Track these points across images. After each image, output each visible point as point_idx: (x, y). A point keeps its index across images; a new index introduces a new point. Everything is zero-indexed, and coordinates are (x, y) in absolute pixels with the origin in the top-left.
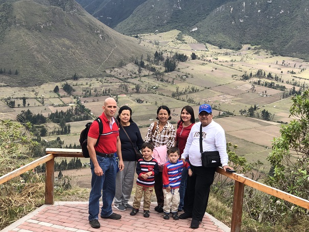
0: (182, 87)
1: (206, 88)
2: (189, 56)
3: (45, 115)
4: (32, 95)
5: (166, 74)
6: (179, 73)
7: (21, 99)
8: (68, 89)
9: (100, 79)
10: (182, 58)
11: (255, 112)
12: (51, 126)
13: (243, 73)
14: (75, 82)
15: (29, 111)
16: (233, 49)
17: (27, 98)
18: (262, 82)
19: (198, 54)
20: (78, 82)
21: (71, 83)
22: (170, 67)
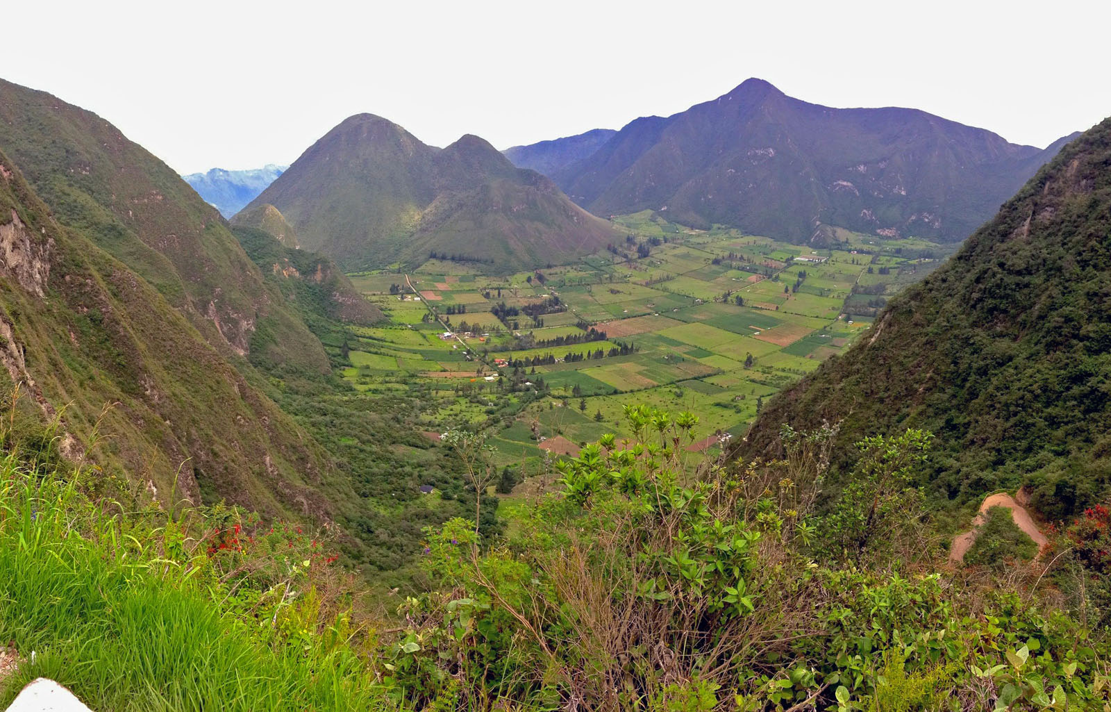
0: (656, 274)
1: (680, 274)
2: (661, 240)
3: (518, 307)
4: (506, 285)
5: (640, 261)
6: (653, 259)
7: (495, 289)
8: (541, 278)
9: (575, 267)
10: (655, 242)
11: (729, 298)
12: (524, 319)
13: (713, 257)
14: (548, 271)
15: (503, 304)
17: (502, 289)
18: (733, 266)
19: (669, 236)
20: (552, 271)
21: (545, 272)
22: (644, 253)
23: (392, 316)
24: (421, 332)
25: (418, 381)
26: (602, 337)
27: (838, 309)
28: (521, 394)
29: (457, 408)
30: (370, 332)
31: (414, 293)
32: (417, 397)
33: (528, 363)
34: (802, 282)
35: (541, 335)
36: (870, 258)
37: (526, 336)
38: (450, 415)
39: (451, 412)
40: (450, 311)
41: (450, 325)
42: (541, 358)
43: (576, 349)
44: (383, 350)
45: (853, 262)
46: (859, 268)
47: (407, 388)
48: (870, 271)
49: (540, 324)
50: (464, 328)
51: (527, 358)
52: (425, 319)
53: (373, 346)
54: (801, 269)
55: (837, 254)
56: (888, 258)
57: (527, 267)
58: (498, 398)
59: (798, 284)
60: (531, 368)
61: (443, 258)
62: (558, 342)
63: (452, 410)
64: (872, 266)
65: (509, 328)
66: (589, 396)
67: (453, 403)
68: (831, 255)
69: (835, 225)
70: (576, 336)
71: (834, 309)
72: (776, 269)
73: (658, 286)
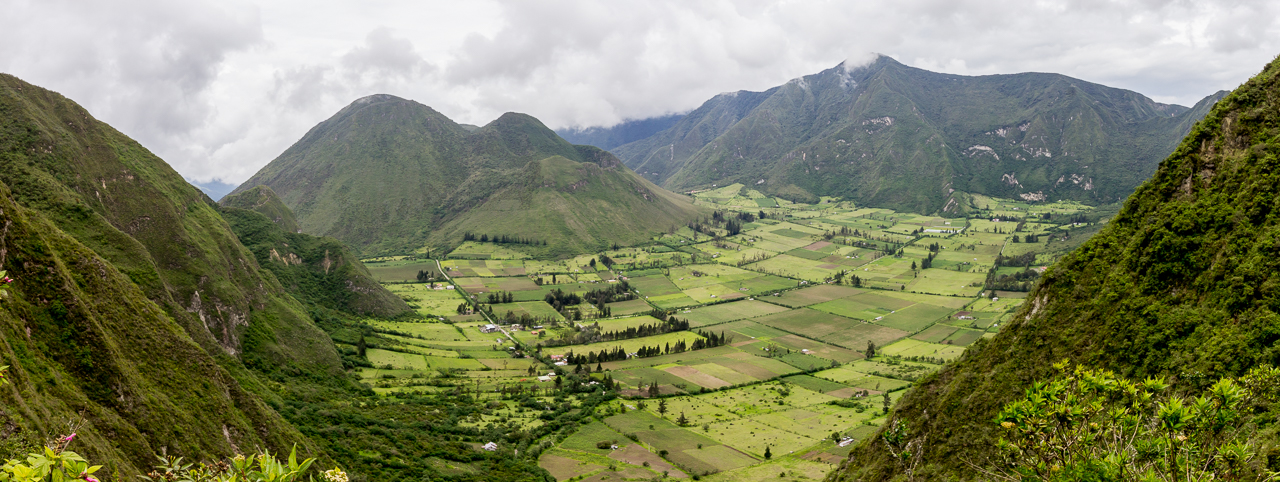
0: (750, 254)
1: (780, 253)
2: (756, 215)
3: (580, 294)
4: (563, 269)
5: (729, 238)
6: (745, 237)
7: (551, 274)
8: (606, 261)
9: (646, 248)
10: (747, 217)
11: (843, 280)
12: (587, 309)
13: (823, 232)
14: (615, 253)
15: (559, 291)
16: (809, 203)
17: (558, 274)
18: (847, 242)
19: (767, 211)
20: (620, 253)
21: (611, 254)
22: (734, 230)
23: (419, 307)
24: (456, 325)
25: (453, 382)
26: (683, 327)
27: (980, 285)
28: (586, 395)
29: (504, 412)
30: (392, 326)
31: (446, 280)
32: (453, 401)
33: (593, 358)
34: (934, 256)
35: (607, 326)
36: (1015, 225)
37: (590, 327)
38: (496, 421)
39: (498, 418)
40: (493, 300)
41: (493, 315)
42: (608, 353)
43: (650, 342)
44: (410, 348)
45: (995, 230)
46: (1003, 237)
47: (441, 390)
48: (1016, 240)
49: (606, 314)
50: (510, 320)
51: (591, 353)
52: (461, 310)
53: (397, 342)
54: (933, 241)
55: (976, 224)
56: (1036, 224)
57: (589, 249)
58: (556, 400)
59: (931, 258)
60: (597, 365)
61: (484, 240)
62: (630, 334)
63: (498, 415)
64: (1017, 234)
65: (569, 318)
66: (670, 396)
67: (499, 407)
68: (969, 225)
69: (973, 192)
70: (650, 326)
71: (975, 285)
72: (899, 244)
73: (752, 266)
